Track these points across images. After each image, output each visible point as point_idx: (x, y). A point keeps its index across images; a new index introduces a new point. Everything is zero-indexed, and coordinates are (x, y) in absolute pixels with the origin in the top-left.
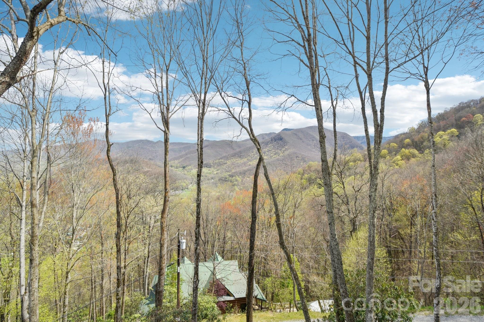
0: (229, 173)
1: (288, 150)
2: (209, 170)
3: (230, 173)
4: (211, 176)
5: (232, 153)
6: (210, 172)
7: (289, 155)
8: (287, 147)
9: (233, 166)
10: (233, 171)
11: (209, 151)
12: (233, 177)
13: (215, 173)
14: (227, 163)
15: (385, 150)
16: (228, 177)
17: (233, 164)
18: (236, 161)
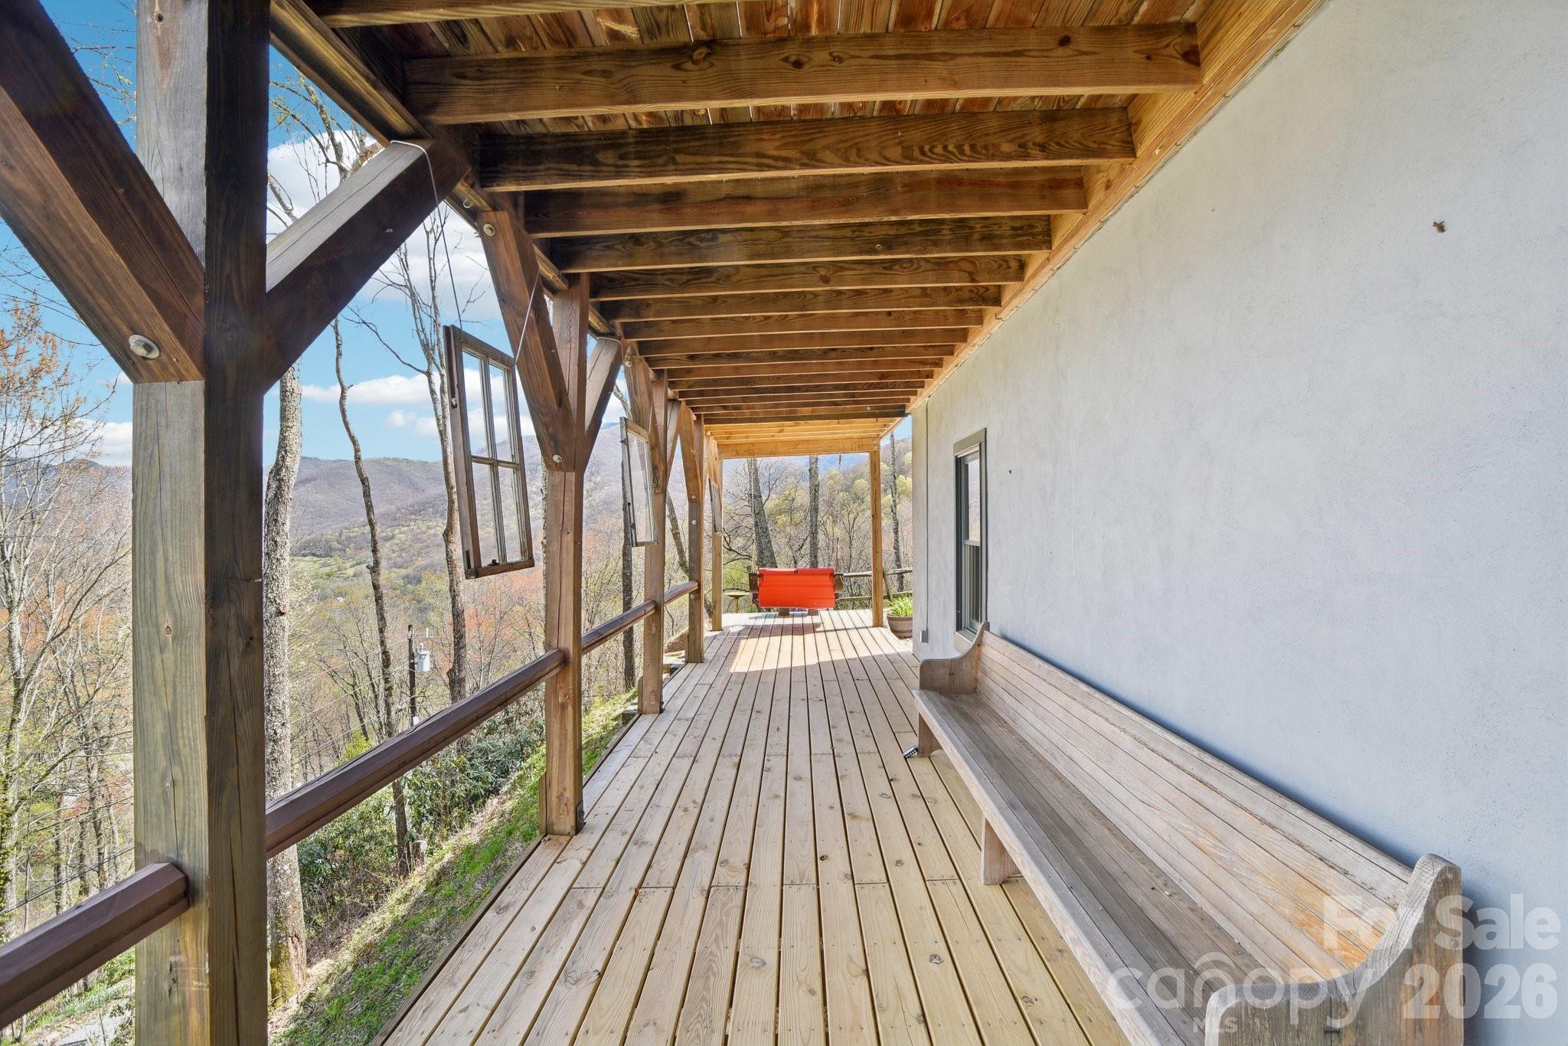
0: (403, 572)
1: (602, 488)
2: (324, 565)
3: (410, 571)
4: (333, 586)
5: (410, 501)
6: (327, 570)
7: (605, 502)
8: (599, 479)
9: (419, 545)
10: (421, 562)
11: (319, 497)
12: (419, 581)
13: (350, 572)
14: (393, 537)
15: (863, 480)
16: (401, 582)
17: (416, 539)
18: (429, 528)
